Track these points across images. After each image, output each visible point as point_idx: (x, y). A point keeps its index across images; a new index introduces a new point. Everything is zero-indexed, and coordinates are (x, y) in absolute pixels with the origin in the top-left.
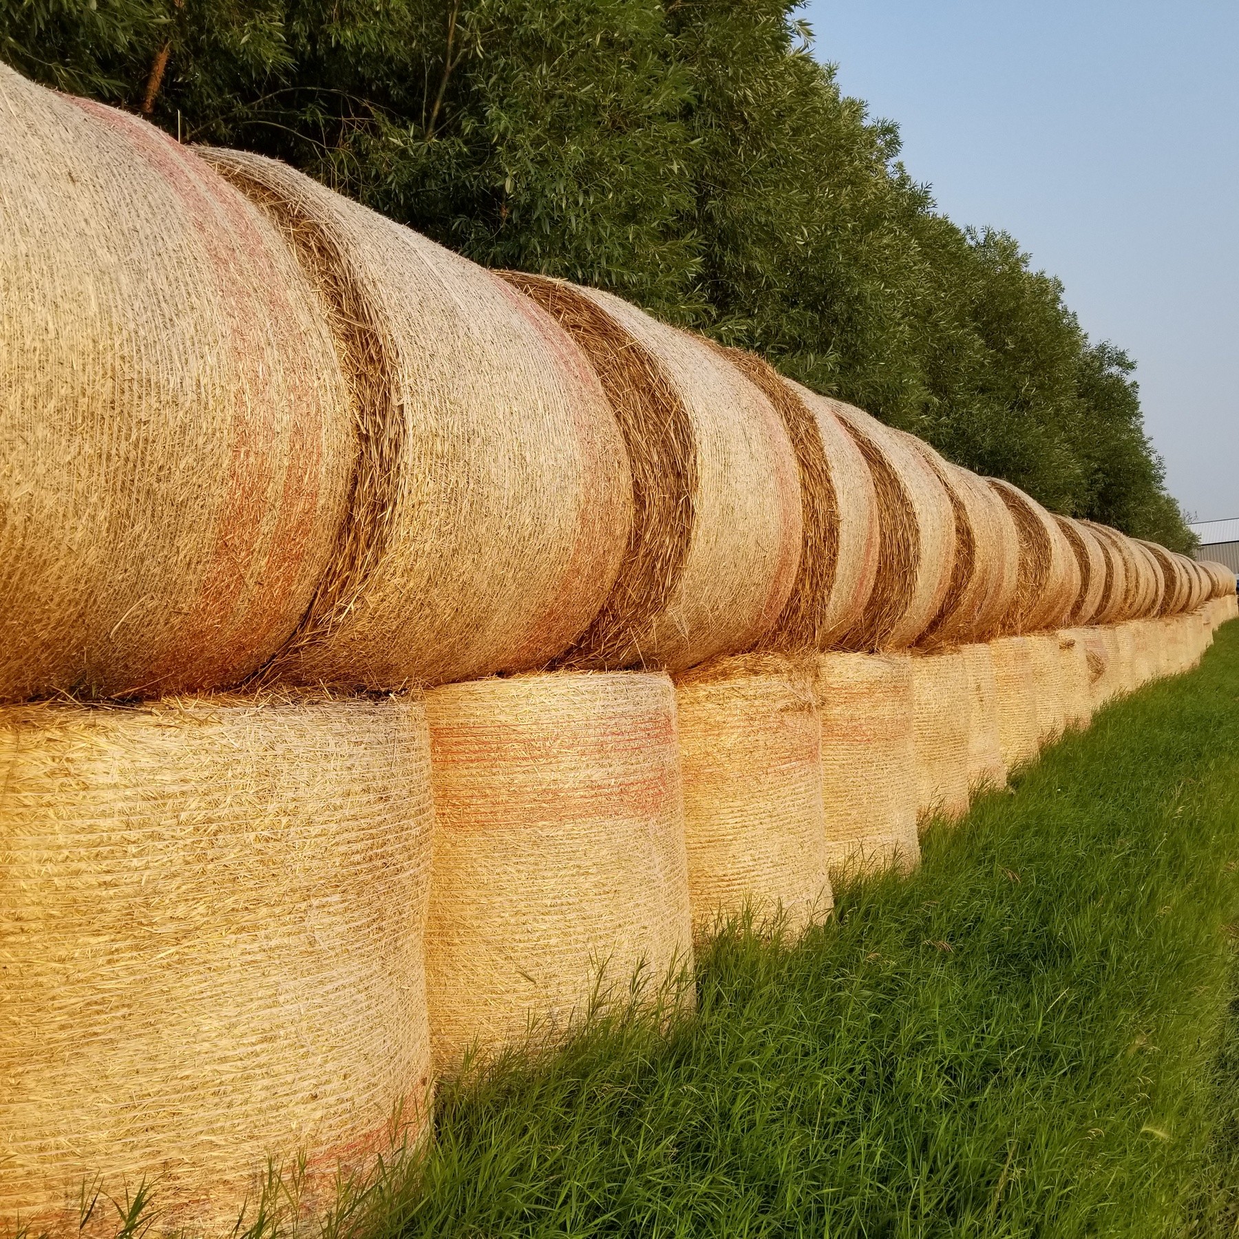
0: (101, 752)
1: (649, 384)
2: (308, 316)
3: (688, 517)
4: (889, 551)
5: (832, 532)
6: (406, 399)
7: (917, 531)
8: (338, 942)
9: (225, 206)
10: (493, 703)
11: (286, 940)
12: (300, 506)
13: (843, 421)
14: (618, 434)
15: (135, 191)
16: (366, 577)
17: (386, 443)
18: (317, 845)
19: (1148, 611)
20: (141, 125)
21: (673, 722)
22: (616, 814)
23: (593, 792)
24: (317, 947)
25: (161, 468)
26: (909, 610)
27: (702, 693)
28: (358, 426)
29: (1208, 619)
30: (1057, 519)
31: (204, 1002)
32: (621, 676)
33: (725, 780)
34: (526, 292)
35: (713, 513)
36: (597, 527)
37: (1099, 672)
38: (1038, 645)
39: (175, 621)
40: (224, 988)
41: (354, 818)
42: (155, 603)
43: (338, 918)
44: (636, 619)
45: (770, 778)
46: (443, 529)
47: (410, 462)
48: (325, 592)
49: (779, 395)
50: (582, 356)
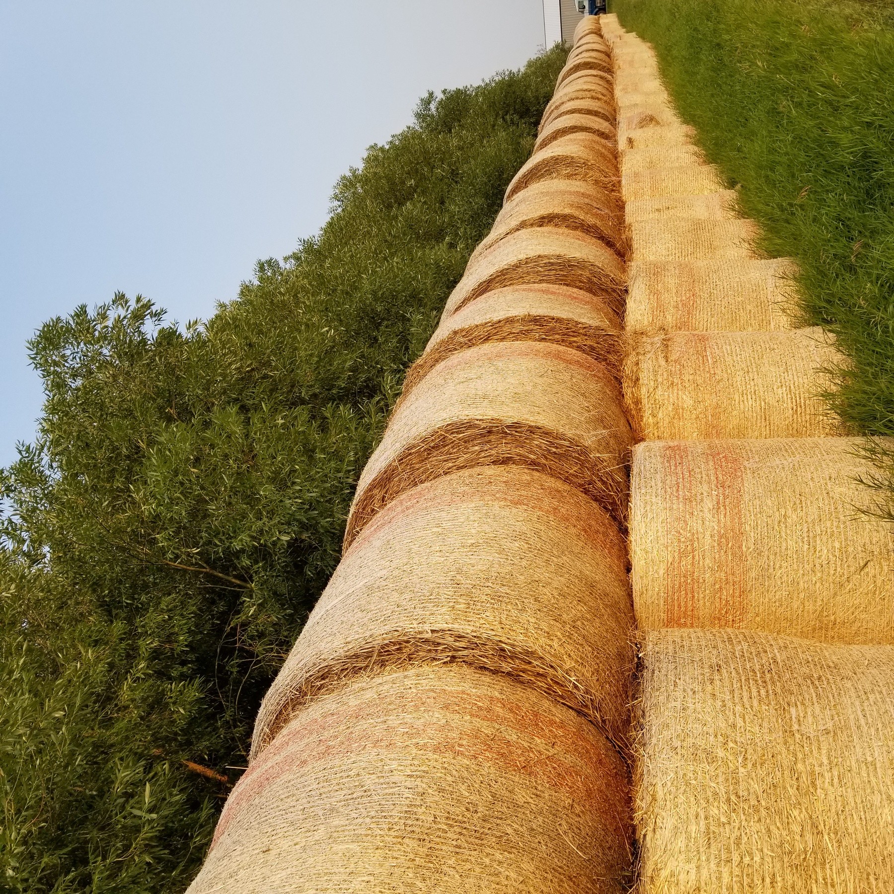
0: (672, 875)
1: (425, 450)
2: (367, 692)
3: (520, 427)
4: (553, 278)
5: (537, 320)
6: (427, 627)
7: (539, 256)
8: (827, 712)
9: (290, 743)
10: (650, 578)
11: (824, 752)
12: (498, 709)
13: (458, 309)
14: (459, 474)
15: (278, 806)
16: (552, 667)
17: (457, 644)
18: (752, 722)
19: (608, 82)
20: (234, 796)
21: (671, 444)
22: (739, 491)
23: (722, 508)
24: (831, 729)
25: (468, 810)
26: (597, 263)
27: (651, 420)
28: (444, 663)
29: (616, 37)
30: (538, 150)
31: (868, 818)
32: (634, 481)
33: (718, 406)
34: (358, 532)
35: (518, 409)
36: (524, 493)
37: (652, 119)
38: (630, 165)
39: (578, 809)
40: (859, 801)
41: (732, 692)
42: (564, 823)
43: (809, 710)
44: (592, 468)
45: (718, 372)
46: (520, 607)
47: (472, 628)
48: (562, 697)
49: (437, 355)
50: (403, 496)
